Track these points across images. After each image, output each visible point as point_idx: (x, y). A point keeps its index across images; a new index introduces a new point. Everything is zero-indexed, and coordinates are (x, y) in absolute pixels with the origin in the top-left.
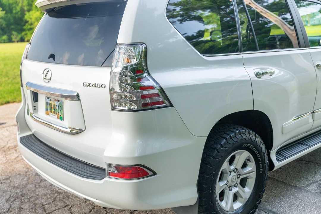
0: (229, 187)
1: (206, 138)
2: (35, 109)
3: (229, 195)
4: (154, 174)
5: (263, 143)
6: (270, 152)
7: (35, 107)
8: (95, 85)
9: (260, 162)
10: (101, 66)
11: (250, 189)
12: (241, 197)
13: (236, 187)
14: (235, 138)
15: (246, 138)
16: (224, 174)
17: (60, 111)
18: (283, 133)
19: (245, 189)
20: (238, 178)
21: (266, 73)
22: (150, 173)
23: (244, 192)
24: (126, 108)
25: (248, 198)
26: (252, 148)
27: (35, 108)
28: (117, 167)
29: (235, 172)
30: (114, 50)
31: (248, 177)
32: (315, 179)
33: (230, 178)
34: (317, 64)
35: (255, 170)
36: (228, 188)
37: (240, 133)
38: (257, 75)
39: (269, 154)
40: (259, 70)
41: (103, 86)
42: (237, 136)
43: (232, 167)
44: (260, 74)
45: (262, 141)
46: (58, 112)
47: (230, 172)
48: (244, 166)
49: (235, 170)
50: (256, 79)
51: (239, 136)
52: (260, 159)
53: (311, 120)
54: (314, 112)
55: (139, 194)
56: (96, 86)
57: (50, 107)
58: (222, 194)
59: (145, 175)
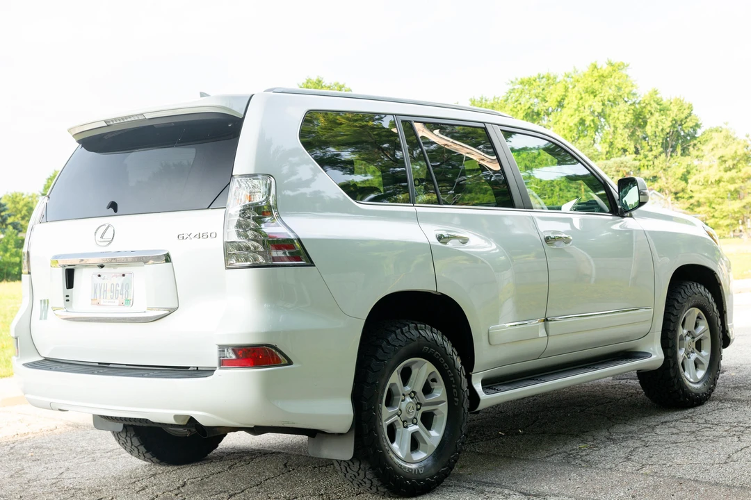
0: (403, 422)
1: (363, 322)
2: (68, 301)
3: (404, 435)
4: (290, 363)
5: (447, 339)
6: (471, 376)
7: (67, 296)
8: (199, 236)
9: (453, 386)
10: (208, 208)
11: (438, 432)
12: (425, 443)
13: (416, 424)
14: (409, 333)
15: (426, 336)
16: (393, 396)
17: (124, 291)
18: (491, 343)
19: (430, 432)
20: (418, 410)
21: (454, 237)
22: (284, 361)
23: (429, 436)
24: (248, 263)
25: (436, 446)
26: (438, 357)
27: (68, 298)
28: (237, 349)
29: (412, 398)
30: (229, 184)
31: (435, 412)
32: (564, 449)
33: (403, 406)
34: (546, 236)
35: (445, 398)
36: (401, 423)
37: (416, 328)
38: (440, 238)
39: (469, 378)
40: (444, 232)
41: (213, 235)
42: (412, 332)
43: (408, 389)
44: (445, 238)
45: (454, 350)
46: (122, 294)
47: (403, 395)
48: (427, 390)
49: (413, 395)
50: (440, 244)
51: (414, 332)
52: (452, 379)
53: (542, 333)
54: (546, 320)
55: (269, 392)
56: (201, 236)
57: (102, 290)
58: (392, 430)
59: (277, 363)
